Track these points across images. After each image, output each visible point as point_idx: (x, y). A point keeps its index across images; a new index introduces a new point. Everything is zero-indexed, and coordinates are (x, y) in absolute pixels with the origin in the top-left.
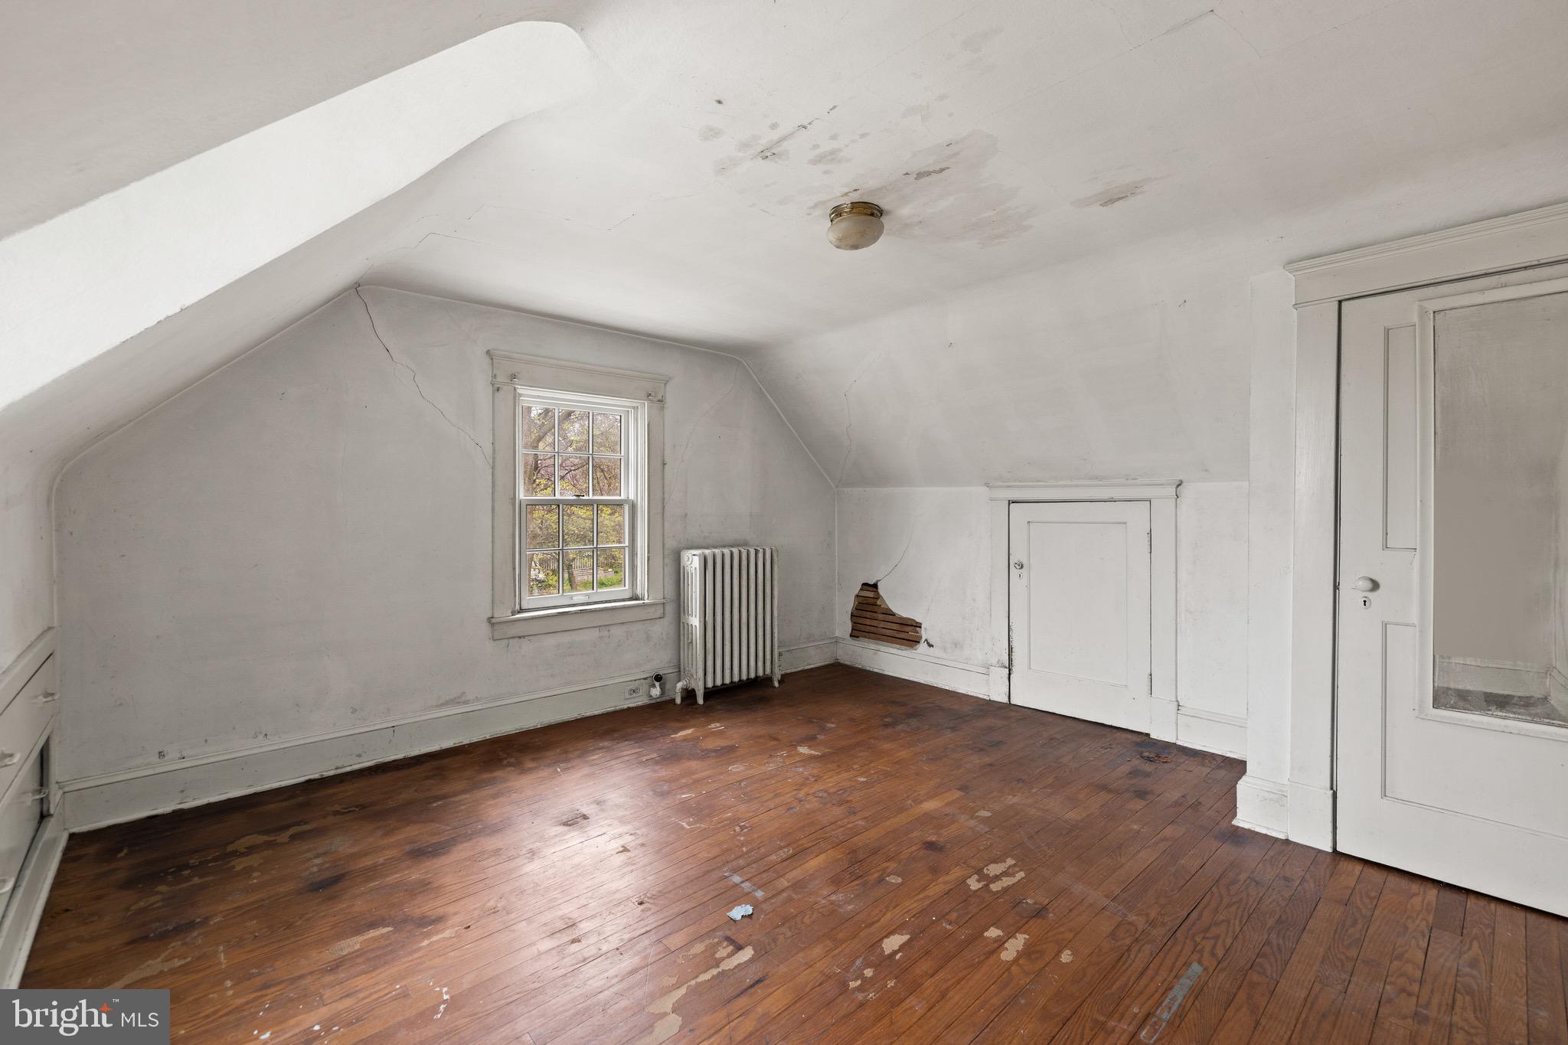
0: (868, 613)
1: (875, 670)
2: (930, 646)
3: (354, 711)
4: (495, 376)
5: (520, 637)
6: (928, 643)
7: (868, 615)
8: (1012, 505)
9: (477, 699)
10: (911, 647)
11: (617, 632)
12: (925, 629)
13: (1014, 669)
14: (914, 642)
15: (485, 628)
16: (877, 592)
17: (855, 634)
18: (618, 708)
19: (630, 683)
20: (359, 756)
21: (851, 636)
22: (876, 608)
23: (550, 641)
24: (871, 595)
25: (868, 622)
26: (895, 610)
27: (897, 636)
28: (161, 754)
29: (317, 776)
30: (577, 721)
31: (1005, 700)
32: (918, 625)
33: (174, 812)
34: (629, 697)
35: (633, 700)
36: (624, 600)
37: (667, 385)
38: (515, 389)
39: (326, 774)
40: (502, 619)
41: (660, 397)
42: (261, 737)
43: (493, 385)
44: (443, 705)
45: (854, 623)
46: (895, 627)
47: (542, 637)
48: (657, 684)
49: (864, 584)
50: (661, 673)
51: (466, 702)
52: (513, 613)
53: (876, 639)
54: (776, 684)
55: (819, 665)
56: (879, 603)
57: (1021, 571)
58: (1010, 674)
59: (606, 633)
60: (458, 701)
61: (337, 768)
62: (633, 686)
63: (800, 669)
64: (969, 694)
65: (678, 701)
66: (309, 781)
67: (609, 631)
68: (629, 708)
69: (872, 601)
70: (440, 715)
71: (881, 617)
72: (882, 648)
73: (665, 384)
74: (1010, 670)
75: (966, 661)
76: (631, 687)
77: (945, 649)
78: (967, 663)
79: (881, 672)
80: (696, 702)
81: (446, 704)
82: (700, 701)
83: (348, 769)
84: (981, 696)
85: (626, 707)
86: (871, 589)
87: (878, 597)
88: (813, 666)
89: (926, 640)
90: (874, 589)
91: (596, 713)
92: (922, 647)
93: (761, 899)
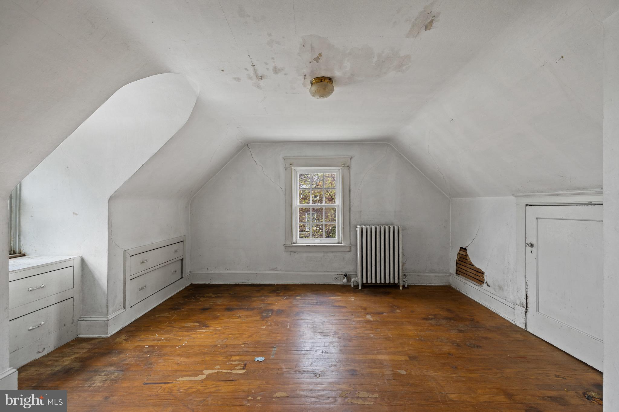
0: (464, 263)
1: (464, 293)
2: (488, 286)
3: (247, 267)
4: (285, 165)
5: (294, 252)
6: (487, 284)
7: (463, 264)
8: (528, 207)
9: (281, 270)
10: (481, 284)
11: (331, 255)
12: (486, 276)
13: (529, 309)
14: (481, 282)
15: (283, 248)
16: (466, 252)
17: (458, 272)
18: (330, 283)
19: (335, 275)
20: (248, 280)
21: (456, 273)
22: (466, 261)
23: (305, 255)
24: (464, 253)
25: (463, 268)
26: (473, 263)
27: (475, 277)
28: (207, 269)
29: (238, 283)
30: (313, 284)
31: (524, 327)
32: (483, 273)
33: (209, 284)
34: (335, 280)
35: (336, 282)
36: (335, 243)
37: (352, 160)
38: (292, 168)
39: (240, 283)
40: (287, 245)
41: (348, 165)
42: (226, 269)
43: (285, 168)
44: (271, 270)
45: (458, 267)
46: (474, 272)
47: (302, 253)
48: (346, 278)
49: (461, 248)
50: (348, 273)
51: (277, 271)
52: (292, 244)
53: (466, 277)
54: (401, 288)
55: (437, 285)
56: (467, 258)
57: (532, 249)
58: (526, 312)
59: (326, 255)
60: (275, 269)
61: (243, 282)
62: (336, 276)
63: (424, 285)
64: (505, 318)
65: (352, 286)
66: (236, 284)
67: (327, 254)
68: (334, 285)
69: (464, 257)
70: (270, 273)
71: (468, 266)
72: (468, 283)
73: (350, 159)
74: (526, 310)
75: (505, 299)
76: (336, 277)
77: (495, 289)
78: (505, 300)
79: (466, 295)
80: (358, 288)
81: (272, 270)
82: (360, 288)
83: (245, 283)
84: (511, 321)
85: (333, 284)
86: (464, 250)
87: (467, 255)
88: (433, 285)
89: (486, 282)
90: (465, 251)
91: (321, 283)
92: (485, 285)
93: (270, 358)
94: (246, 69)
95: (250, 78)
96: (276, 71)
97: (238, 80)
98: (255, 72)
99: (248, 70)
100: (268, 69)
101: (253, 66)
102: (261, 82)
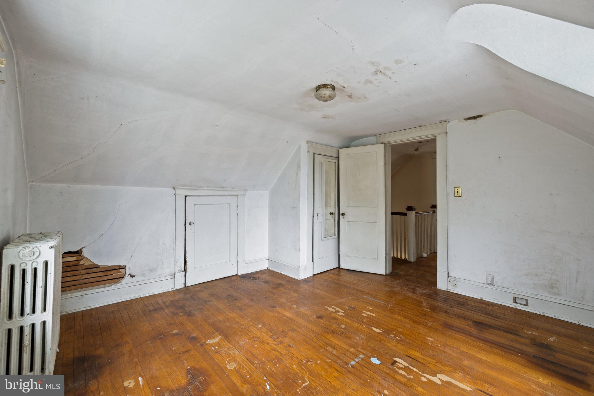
2: (133, 276)
8: (187, 197)
10: (117, 282)
12: (129, 268)
14: (116, 280)
16: (82, 255)
22: (81, 267)
24: (76, 259)
25: (70, 279)
26: (99, 264)
27: (100, 280)
31: (183, 286)
32: (123, 267)
46: (98, 274)
53: (82, 288)
56: (83, 262)
57: (192, 226)
58: (185, 274)
64: (163, 292)
69: (78, 263)
74: (185, 272)
77: (144, 275)
78: (159, 277)
84: (169, 290)
86: (75, 255)
87: (83, 258)
89: (129, 274)
90: (78, 254)
92: (126, 279)
93: (365, 356)
94: (394, 73)
95: (386, 68)
96: (368, 81)
97: (398, 62)
98: (385, 74)
99: (392, 73)
100: (376, 80)
101: (390, 77)
102: (373, 69)
